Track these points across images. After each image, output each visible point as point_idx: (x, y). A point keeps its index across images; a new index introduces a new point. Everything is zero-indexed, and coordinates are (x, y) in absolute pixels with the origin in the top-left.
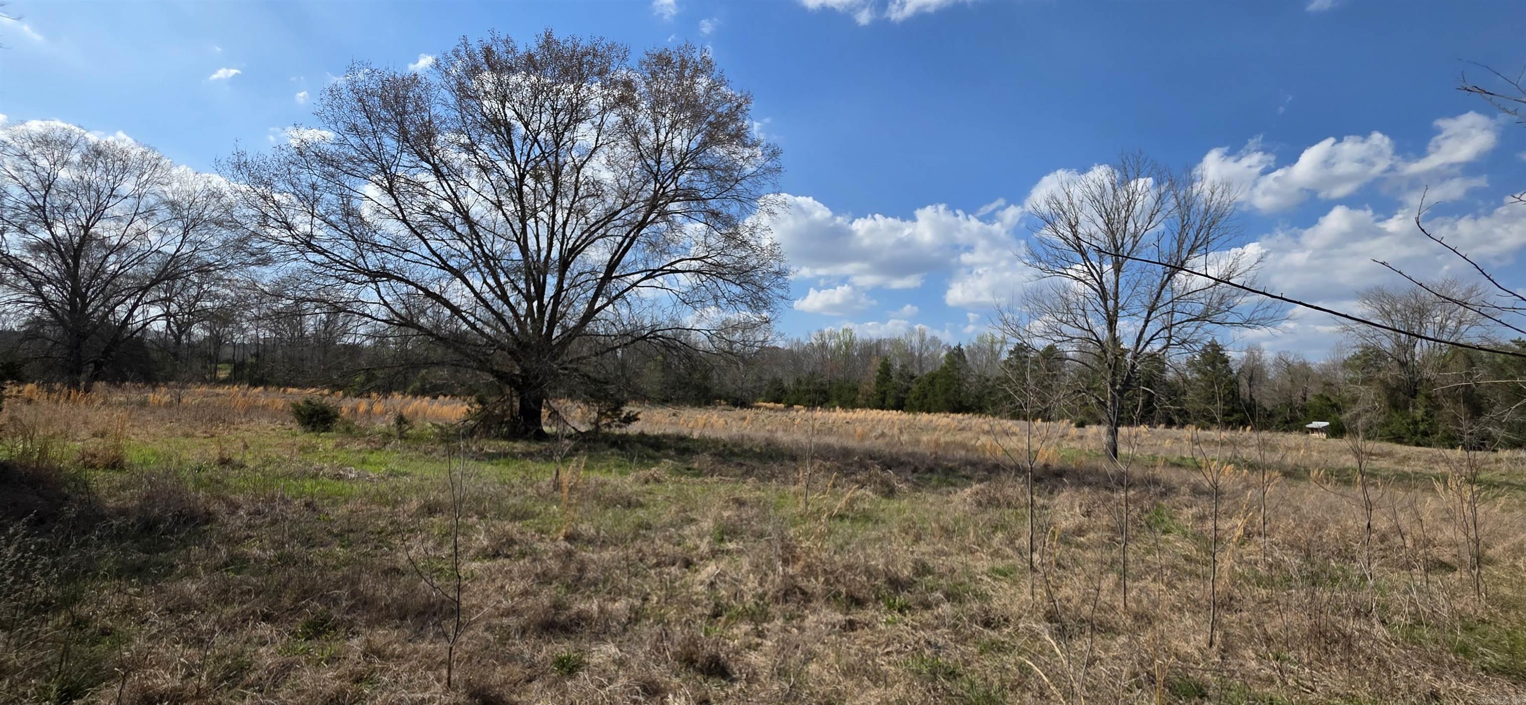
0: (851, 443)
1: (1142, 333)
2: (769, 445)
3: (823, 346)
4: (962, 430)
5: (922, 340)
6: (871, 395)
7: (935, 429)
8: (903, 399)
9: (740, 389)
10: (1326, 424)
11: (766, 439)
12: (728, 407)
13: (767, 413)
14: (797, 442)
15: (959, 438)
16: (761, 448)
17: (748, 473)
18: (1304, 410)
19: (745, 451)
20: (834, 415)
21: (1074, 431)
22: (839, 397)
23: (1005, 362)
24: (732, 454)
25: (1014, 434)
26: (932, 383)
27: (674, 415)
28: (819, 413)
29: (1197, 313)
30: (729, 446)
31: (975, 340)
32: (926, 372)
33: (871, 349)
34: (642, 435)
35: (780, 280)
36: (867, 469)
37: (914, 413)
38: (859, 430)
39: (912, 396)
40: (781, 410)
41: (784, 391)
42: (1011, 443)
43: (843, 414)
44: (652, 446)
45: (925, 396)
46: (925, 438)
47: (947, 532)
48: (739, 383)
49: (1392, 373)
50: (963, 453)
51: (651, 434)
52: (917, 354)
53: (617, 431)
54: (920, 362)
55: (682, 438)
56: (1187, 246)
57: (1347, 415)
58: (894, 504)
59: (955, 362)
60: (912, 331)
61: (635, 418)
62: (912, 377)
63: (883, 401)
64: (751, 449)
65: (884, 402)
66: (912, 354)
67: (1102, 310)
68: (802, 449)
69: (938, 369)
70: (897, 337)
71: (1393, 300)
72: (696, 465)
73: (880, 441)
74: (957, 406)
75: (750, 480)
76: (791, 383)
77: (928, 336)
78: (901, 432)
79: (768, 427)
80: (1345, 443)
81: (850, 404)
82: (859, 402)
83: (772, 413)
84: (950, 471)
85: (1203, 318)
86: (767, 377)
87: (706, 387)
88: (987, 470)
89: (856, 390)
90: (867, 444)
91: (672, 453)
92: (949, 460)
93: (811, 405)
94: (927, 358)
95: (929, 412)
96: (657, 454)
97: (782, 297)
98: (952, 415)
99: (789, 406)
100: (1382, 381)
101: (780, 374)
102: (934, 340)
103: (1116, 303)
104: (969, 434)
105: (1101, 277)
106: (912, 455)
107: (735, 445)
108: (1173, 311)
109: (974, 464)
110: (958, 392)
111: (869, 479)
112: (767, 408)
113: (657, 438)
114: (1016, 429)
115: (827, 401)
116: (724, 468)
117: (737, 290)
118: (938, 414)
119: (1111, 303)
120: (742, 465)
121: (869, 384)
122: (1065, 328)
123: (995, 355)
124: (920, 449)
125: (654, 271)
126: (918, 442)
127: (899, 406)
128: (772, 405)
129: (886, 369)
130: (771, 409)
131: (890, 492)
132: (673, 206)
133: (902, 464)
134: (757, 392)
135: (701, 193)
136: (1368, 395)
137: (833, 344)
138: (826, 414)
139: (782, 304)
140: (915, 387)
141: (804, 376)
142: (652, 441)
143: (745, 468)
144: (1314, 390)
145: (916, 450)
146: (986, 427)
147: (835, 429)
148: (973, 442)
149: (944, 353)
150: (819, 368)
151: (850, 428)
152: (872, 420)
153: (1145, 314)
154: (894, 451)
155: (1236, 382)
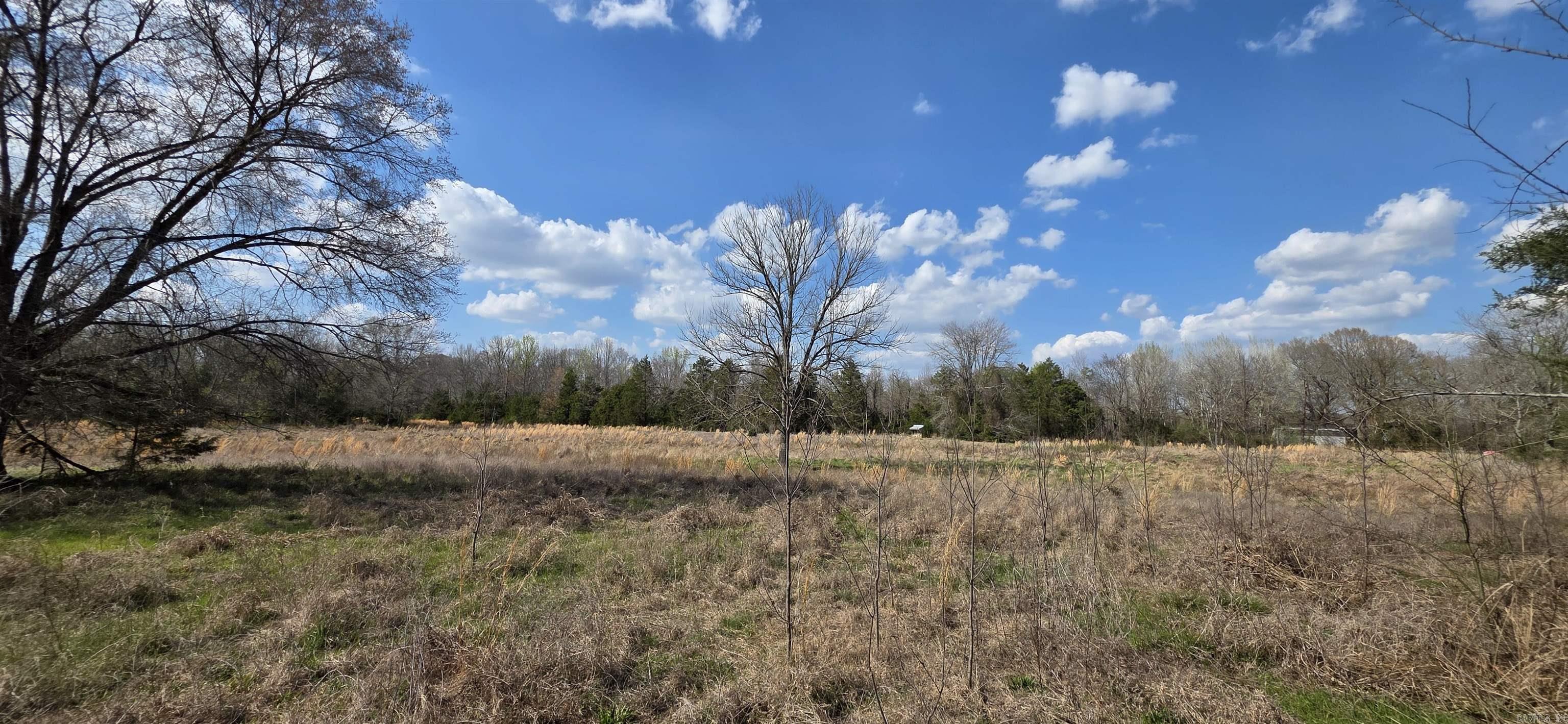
0: (533, 464)
1: (809, 350)
2: (424, 472)
3: (500, 355)
4: (650, 442)
5: (609, 352)
6: (554, 409)
7: (622, 443)
8: (589, 412)
9: (389, 404)
10: (922, 426)
11: (422, 465)
12: (371, 426)
13: (426, 431)
14: (464, 467)
15: (647, 451)
16: (413, 477)
17: (388, 518)
18: (907, 416)
19: (390, 484)
20: (511, 432)
21: (748, 440)
22: (517, 411)
23: (688, 375)
24: (369, 488)
25: (698, 445)
26: (618, 395)
27: (288, 438)
28: (494, 431)
29: (850, 334)
30: (366, 478)
31: (660, 352)
32: (612, 385)
33: (554, 360)
34: (220, 470)
35: (446, 270)
36: (555, 496)
37: (600, 427)
38: (542, 448)
39: (598, 409)
40: (446, 428)
41: (450, 406)
42: (698, 454)
43: (522, 430)
44: (231, 486)
45: (612, 409)
46: (614, 454)
47: (663, 576)
48: (389, 397)
49: (959, 387)
50: (655, 467)
51: (238, 467)
52: (603, 366)
53: (175, 467)
54: (607, 375)
55: (287, 471)
56: (844, 274)
57: (934, 419)
58: (593, 541)
59: (641, 375)
60: (598, 343)
61: (208, 447)
62: (598, 390)
63: (567, 414)
64: (398, 480)
65: (567, 416)
66: (598, 366)
67: (779, 327)
68: (470, 474)
69: (624, 381)
70: (582, 348)
71: (961, 333)
72: (305, 511)
73: (565, 459)
74: (643, 418)
75: (389, 530)
76: (458, 396)
77: (615, 347)
78: (588, 448)
79: (425, 450)
80: (933, 441)
81: (529, 418)
82: (540, 416)
83: (433, 432)
84: (645, 490)
85: (853, 338)
86: (428, 388)
87: (339, 402)
88: (683, 486)
89: (537, 403)
90: (551, 463)
91: (268, 494)
92: (643, 477)
93: (485, 420)
94: (613, 370)
95: (615, 426)
96: (240, 497)
97: (448, 290)
98: (638, 428)
99: (456, 422)
100: (954, 393)
101: (445, 386)
102: (621, 353)
103: (791, 321)
104: (658, 447)
105: (779, 297)
106: (603, 473)
107: (375, 476)
108: (832, 332)
109: (668, 480)
110: (644, 404)
111: (559, 511)
112: (426, 426)
113: (244, 473)
114: (699, 440)
115: (503, 415)
116: (351, 513)
117: (383, 275)
118: (624, 428)
119: (786, 321)
120: (381, 504)
121: (552, 395)
122: (749, 343)
123: (679, 368)
124: (612, 466)
125: (249, 238)
126: (607, 459)
127: (584, 420)
128: (432, 422)
129: (571, 381)
130: (431, 427)
131: (585, 525)
132: (279, 151)
133: (593, 485)
134: (413, 406)
135: (330, 142)
136: (946, 403)
137: (511, 353)
138: (501, 431)
139: (448, 298)
140: (601, 400)
141: (475, 388)
142: (237, 478)
143: (384, 509)
144: (914, 400)
145: (606, 467)
146: (672, 439)
147: (512, 447)
148: (662, 455)
149: (630, 366)
150: (494, 379)
151: (531, 446)
152: (556, 435)
153: (812, 333)
154: (583, 469)
155: (864, 394)
